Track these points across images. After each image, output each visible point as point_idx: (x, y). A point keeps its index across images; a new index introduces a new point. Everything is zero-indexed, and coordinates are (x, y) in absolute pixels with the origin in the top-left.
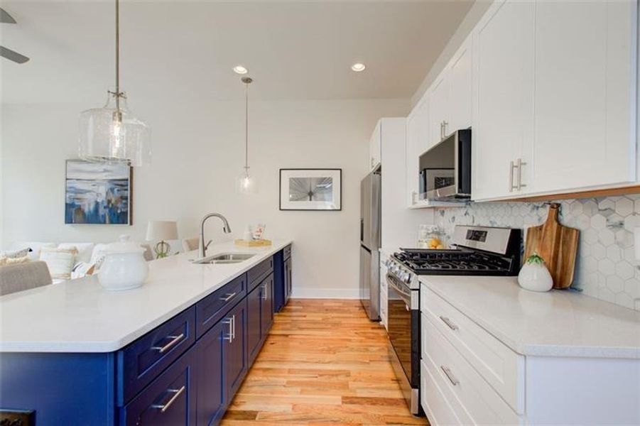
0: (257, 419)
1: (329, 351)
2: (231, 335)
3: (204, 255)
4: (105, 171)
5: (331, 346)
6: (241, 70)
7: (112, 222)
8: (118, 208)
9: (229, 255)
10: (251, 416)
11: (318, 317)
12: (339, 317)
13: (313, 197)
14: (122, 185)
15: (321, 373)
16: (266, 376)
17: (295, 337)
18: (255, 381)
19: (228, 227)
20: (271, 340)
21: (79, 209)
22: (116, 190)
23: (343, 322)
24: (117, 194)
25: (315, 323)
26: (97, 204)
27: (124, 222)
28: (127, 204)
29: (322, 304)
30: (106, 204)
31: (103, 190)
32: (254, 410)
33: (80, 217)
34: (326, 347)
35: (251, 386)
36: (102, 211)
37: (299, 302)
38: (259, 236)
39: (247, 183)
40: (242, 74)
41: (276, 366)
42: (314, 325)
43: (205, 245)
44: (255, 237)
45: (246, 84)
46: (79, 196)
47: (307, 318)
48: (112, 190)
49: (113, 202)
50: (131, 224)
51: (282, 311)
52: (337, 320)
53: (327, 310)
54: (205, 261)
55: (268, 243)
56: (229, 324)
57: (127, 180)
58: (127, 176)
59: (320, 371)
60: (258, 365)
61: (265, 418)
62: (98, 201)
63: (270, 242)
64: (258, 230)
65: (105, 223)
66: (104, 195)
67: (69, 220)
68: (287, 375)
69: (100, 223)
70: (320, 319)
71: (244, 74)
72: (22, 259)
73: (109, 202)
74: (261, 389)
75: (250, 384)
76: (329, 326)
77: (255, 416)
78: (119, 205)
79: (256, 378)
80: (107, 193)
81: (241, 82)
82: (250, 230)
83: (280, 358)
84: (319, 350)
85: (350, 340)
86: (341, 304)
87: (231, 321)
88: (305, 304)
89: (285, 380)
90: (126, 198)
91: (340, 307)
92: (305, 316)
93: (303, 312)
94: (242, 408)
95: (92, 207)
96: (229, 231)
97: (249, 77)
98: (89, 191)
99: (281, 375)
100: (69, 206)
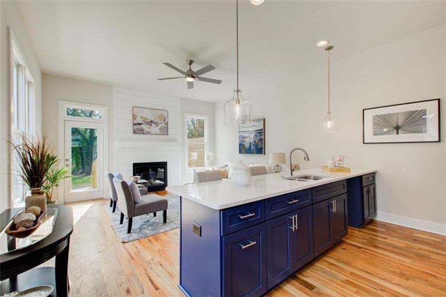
0: (314, 290)
1: (401, 275)
2: (294, 227)
3: (292, 174)
4: (254, 126)
5: (405, 272)
6: (323, 43)
7: (256, 153)
8: (258, 145)
9: (311, 177)
10: (311, 287)
11: (402, 243)
12: (430, 251)
13: (400, 131)
14: (260, 133)
15: (382, 288)
16: (329, 268)
17: (368, 251)
18: (321, 267)
19: (308, 157)
20: (344, 246)
21: (244, 146)
22: (258, 136)
23: (432, 257)
24: (258, 138)
25: (395, 247)
26: (250, 143)
27: (261, 153)
28: (262, 143)
29: (412, 234)
30: (254, 143)
31: (252, 136)
32: (314, 285)
33: (244, 150)
34: (398, 271)
35: (317, 270)
36: (252, 147)
37: (384, 225)
38: (339, 164)
39: (329, 124)
40: (324, 46)
41: (342, 265)
42: (395, 249)
43: (293, 168)
44: (336, 165)
45: (328, 51)
46: (244, 140)
47: (388, 241)
48: (256, 135)
49: (257, 142)
50: (265, 154)
51: (362, 228)
52: (427, 253)
53: (415, 240)
54: (292, 178)
55: (349, 170)
56: (292, 219)
57: (262, 130)
58: (262, 128)
59: (382, 286)
60: (326, 259)
61: (319, 293)
62: (251, 142)
63: (350, 169)
64: (339, 159)
65: (253, 153)
66: (253, 138)
67: (240, 152)
68: (348, 275)
69: (251, 153)
70: (404, 246)
71: (326, 45)
72: (224, 169)
73: (255, 142)
74: (324, 275)
75: (316, 268)
76: (411, 255)
77: (313, 289)
78: (259, 144)
79: (322, 266)
80: (254, 138)
81: (325, 51)
82: (333, 160)
83: (347, 262)
84: (389, 271)
85: (435, 277)
86: (439, 240)
87: (294, 217)
88: (390, 229)
89: (346, 278)
90: (262, 140)
91: (437, 242)
92: (386, 238)
93: (386, 235)
94: (305, 279)
95: (249, 145)
96: (308, 160)
97: (330, 45)
98: (247, 137)
99: (343, 273)
100: (240, 145)
